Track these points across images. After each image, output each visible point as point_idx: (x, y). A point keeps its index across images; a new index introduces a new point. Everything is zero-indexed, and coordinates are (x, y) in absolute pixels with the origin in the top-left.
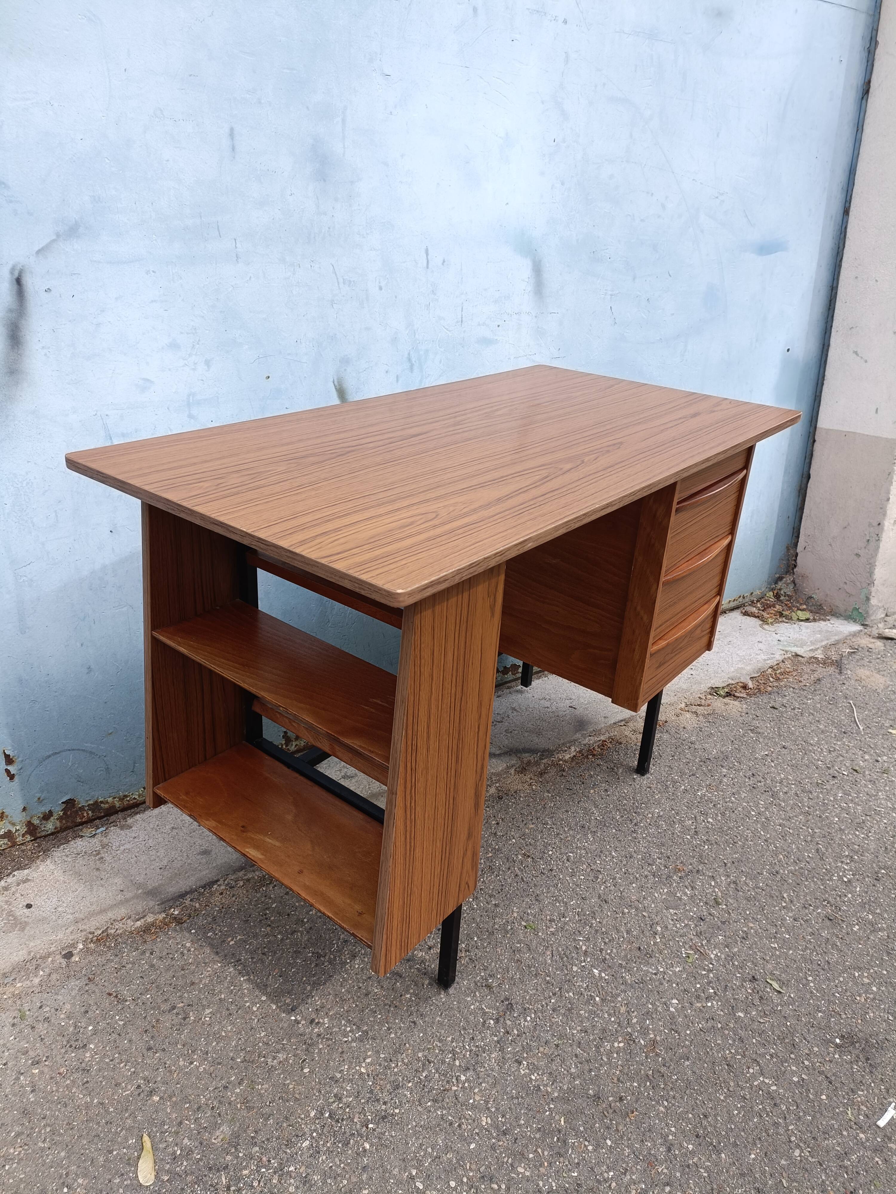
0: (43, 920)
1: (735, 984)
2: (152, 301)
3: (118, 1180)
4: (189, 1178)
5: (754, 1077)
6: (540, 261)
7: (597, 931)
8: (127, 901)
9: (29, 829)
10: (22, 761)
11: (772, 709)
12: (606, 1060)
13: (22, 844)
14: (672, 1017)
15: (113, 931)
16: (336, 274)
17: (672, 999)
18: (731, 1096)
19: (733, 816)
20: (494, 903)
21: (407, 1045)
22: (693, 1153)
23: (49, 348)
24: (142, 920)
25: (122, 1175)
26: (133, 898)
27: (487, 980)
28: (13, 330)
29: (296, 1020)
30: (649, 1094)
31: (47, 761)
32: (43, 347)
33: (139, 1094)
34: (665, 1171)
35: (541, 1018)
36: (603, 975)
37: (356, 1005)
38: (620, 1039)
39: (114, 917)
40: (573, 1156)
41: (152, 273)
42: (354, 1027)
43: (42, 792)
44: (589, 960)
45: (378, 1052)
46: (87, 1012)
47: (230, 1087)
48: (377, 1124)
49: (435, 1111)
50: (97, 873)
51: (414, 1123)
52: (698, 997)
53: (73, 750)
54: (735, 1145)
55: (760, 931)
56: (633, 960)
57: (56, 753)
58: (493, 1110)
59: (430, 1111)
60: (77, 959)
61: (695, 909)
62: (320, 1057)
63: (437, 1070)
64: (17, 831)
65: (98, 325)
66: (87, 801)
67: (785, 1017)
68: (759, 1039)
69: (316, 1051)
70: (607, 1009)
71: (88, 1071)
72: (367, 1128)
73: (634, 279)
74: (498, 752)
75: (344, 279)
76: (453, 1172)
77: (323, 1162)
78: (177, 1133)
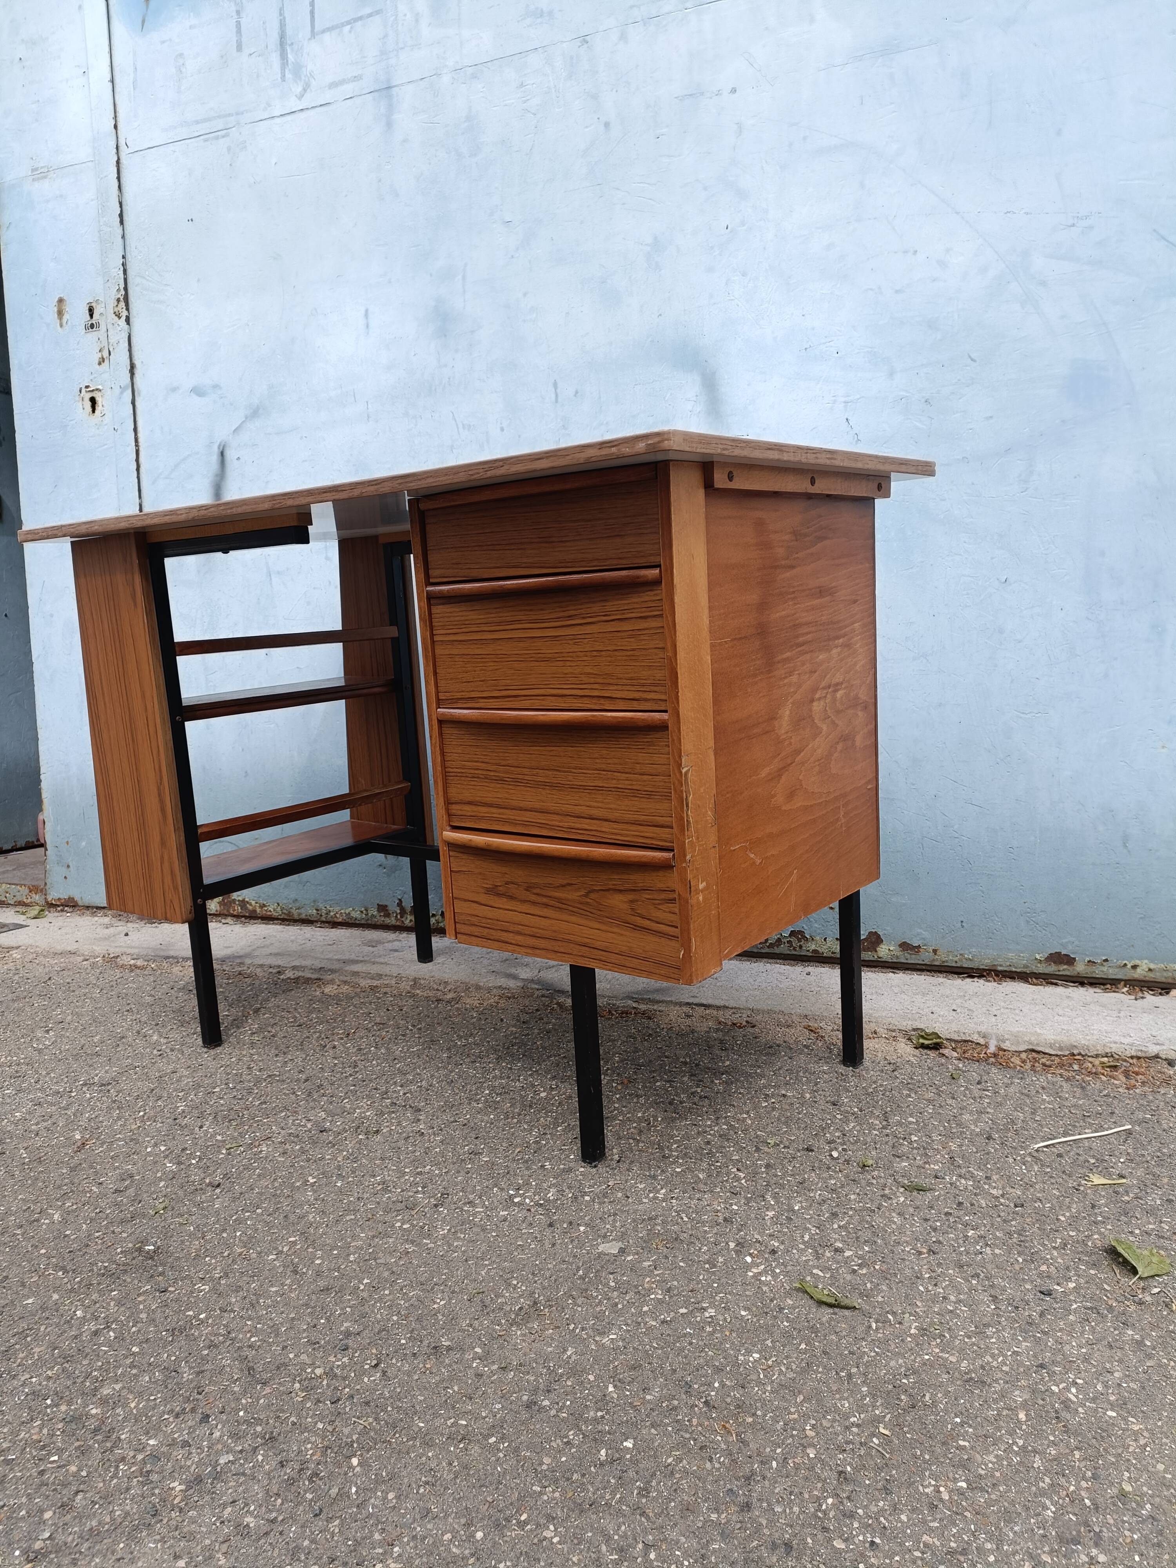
6: (713, 374)
16: (456, 421)
75: (463, 424)
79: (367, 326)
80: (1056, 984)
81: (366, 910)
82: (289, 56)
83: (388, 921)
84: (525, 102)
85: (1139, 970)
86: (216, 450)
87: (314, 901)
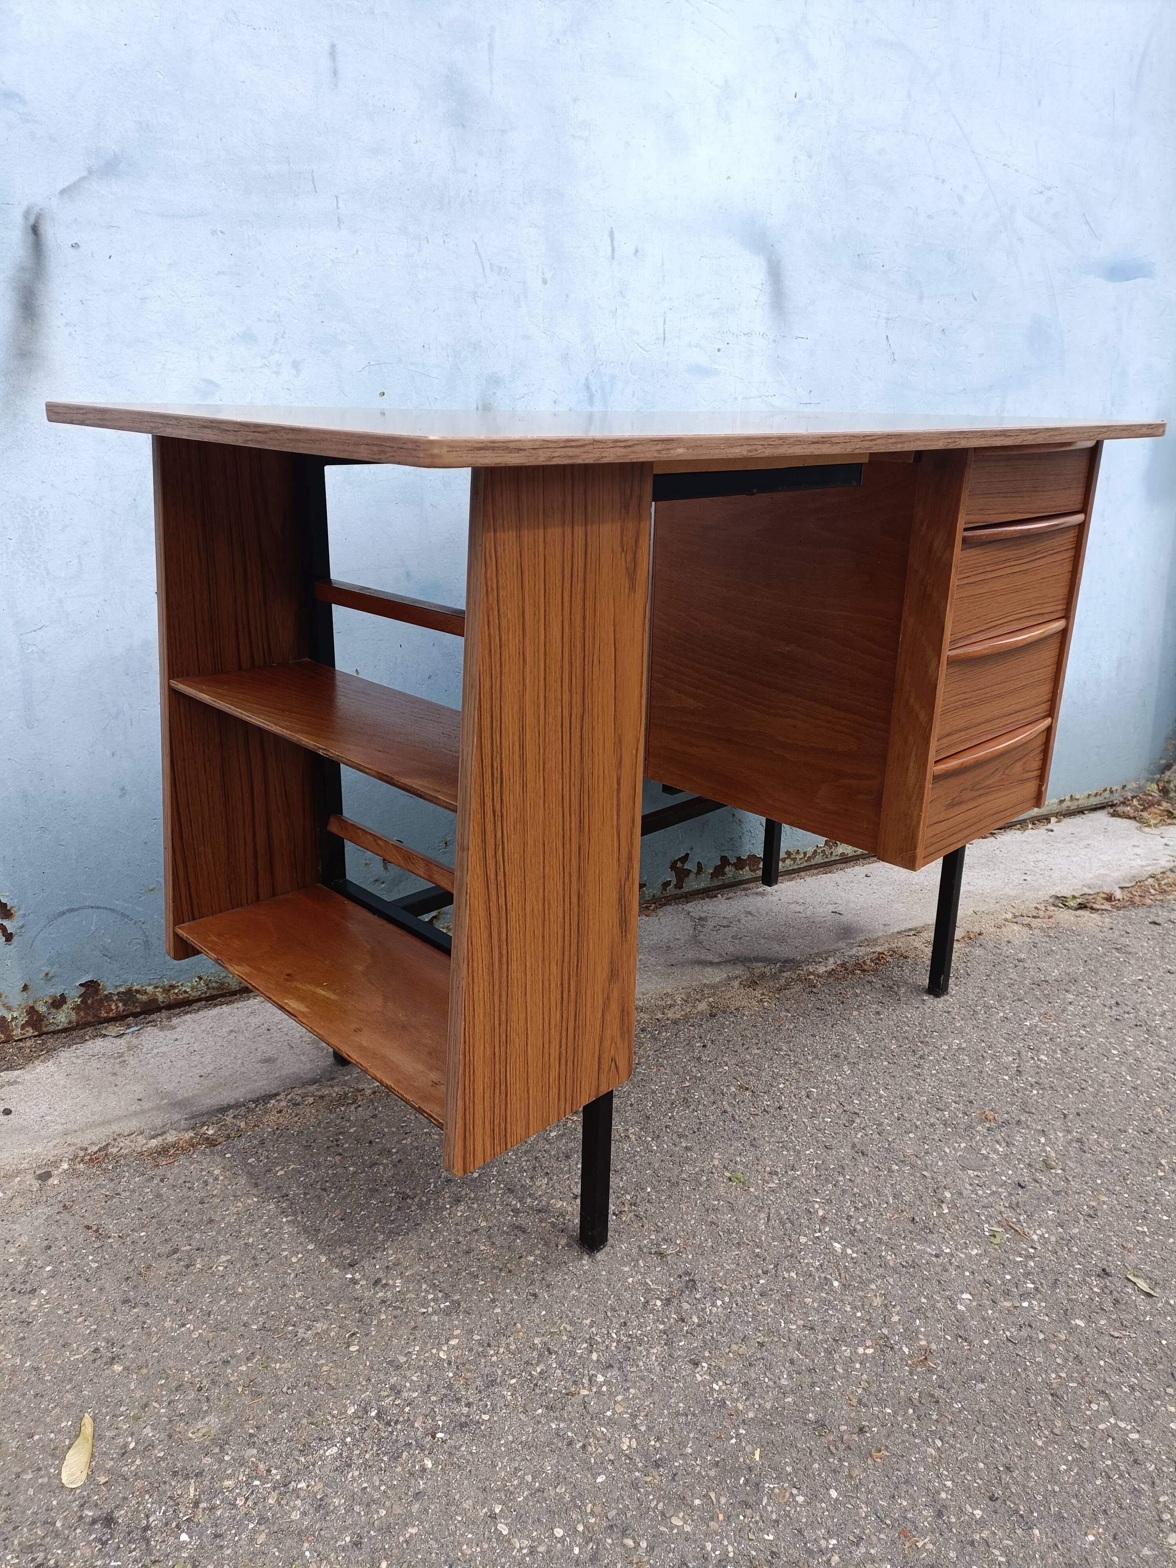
0: (22, 1129)
1: (1072, 1279)
2: (220, 273)
3: (29, 1476)
4: (139, 1484)
5: (1099, 1416)
6: (779, 262)
7: (843, 1191)
8: (143, 1112)
9: (31, 1018)
10: (24, 915)
11: (1152, 926)
12: (841, 1371)
13: (20, 1040)
14: (960, 1318)
15: (115, 1150)
16: (480, 256)
17: (962, 1292)
18: (1056, 1442)
19: (1082, 1054)
20: (684, 1145)
21: (519, 1325)
22: (982, 1523)
23: (75, 326)
24: (160, 1138)
25: (39, 1469)
26: (153, 1109)
27: (658, 1245)
28: (26, 297)
29: (352, 1279)
30: (911, 1427)
31: (60, 920)
32: (67, 324)
33: (94, 1361)
34: (930, 1546)
35: (740, 1303)
36: (849, 1251)
37: (449, 1266)
38: (868, 1343)
39: (119, 1131)
40: (769, 1509)
41: (219, 233)
42: (440, 1295)
43: (51, 965)
44: (827, 1229)
45: (471, 1332)
46: (49, 1247)
47: (233, 1362)
48: (451, 1433)
49: (548, 1423)
50: (111, 1078)
51: (510, 1438)
52: (1007, 1294)
53: (98, 908)
54: (1060, 1517)
55: (1118, 1207)
56: (900, 1235)
57: (73, 910)
58: (643, 1428)
59: (539, 1422)
60: (56, 1182)
61: (1010, 1172)
62: (378, 1332)
63: (560, 1365)
64: (14, 1019)
65: (144, 299)
66: (117, 987)
67: (1158, 1332)
68: (1111, 1361)
69: (375, 1322)
70: (850, 1299)
71: (29, 1323)
72: (434, 1437)
73: (921, 298)
74: (717, 960)
75: (491, 264)
76: (563, 1515)
77: (354, 1479)
78: (137, 1418)
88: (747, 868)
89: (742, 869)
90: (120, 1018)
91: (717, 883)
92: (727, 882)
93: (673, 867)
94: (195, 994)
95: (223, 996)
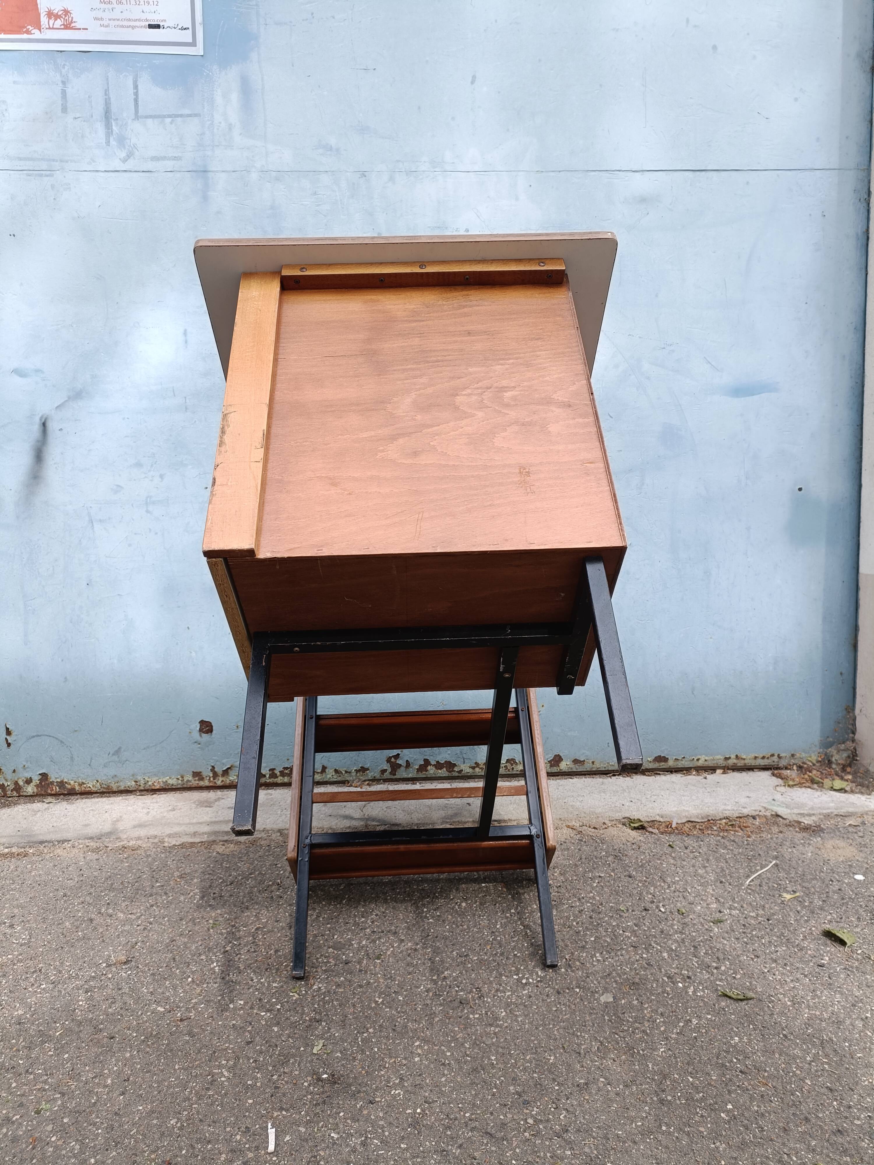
2: (126, 437)
9: (16, 787)
10: (17, 735)
11: (667, 847)
12: (139, 1014)
13: (9, 797)
14: (225, 1011)
23: (58, 464)
24: (9, 849)
26: (19, 836)
27: (138, 942)
28: (38, 453)
30: (134, 1044)
31: (32, 740)
32: (55, 463)
34: (73, 1087)
35: (138, 975)
36: (217, 968)
43: (27, 762)
44: (221, 956)
52: (262, 1007)
53: (50, 736)
55: (383, 986)
56: (252, 968)
57: (38, 736)
64: (8, 786)
65: (90, 450)
66: (56, 778)
79: (186, 342)
80: (659, 774)
81: (182, 777)
82: (114, 128)
83: (201, 783)
84: (318, 205)
85: (700, 761)
86: (37, 420)
87: (133, 775)
88: (445, 769)
89: (441, 769)
90: (56, 795)
91: (421, 775)
92: (429, 776)
93: (389, 760)
94: (94, 789)
95: (109, 793)
